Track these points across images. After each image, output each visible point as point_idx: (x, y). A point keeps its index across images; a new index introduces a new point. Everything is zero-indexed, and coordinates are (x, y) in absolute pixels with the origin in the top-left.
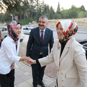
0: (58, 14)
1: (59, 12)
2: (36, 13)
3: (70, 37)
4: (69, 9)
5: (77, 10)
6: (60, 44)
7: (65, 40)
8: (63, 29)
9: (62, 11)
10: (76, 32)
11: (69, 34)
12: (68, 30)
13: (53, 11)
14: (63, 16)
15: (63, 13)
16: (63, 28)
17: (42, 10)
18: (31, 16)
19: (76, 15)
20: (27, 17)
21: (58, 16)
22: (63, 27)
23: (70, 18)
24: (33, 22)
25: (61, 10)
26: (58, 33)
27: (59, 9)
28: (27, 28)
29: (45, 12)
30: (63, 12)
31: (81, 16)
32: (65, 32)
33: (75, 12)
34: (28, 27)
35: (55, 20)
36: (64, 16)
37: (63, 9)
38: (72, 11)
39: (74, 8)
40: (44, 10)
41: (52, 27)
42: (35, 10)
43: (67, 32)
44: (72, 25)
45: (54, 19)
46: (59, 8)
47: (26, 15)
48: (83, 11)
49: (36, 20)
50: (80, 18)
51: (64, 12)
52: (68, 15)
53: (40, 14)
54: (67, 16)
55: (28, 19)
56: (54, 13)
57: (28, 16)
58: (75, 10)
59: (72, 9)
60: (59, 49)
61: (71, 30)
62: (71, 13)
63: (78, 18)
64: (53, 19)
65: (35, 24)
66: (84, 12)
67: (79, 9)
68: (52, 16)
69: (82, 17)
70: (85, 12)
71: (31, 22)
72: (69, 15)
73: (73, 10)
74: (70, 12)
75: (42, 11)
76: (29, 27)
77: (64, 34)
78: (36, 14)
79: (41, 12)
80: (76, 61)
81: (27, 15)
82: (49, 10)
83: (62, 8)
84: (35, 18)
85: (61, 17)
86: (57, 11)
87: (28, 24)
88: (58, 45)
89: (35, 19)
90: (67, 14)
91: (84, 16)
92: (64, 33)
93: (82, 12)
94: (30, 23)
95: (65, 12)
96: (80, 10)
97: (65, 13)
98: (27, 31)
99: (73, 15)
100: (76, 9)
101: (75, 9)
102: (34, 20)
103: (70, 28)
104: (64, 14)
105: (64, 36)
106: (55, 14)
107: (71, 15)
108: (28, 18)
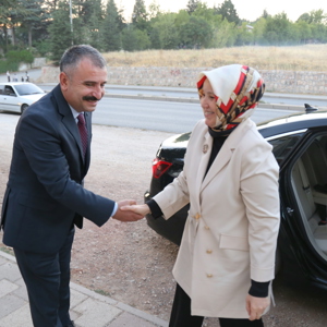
0: (138, 31)
1: (140, 23)
2: (49, 23)
3: (241, 117)
4: (181, 11)
5: (209, 18)
6: (208, 136)
7: (225, 127)
8: (216, 98)
9: (152, 19)
10: (257, 100)
11: (237, 110)
12: (234, 97)
13: (119, 19)
14: (157, 37)
15: (155, 25)
16: (218, 95)
17: (74, 12)
18: (25, 34)
19: (205, 35)
20: (10, 42)
21: (138, 38)
22: (218, 92)
23: (183, 47)
24: (38, 61)
25: (150, 15)
26: (204, 107)
27: (143, 10)
28: (10, 87)
29: (85, 21)
30: (157, 23)
31: (225, 41)
32: (226, 104)
33: (203, 24)
34: (12, 84)
35: (128, 53)
36: (161, 38)
37: (155, 13)
38: (191, 20)
39: (196, 7)
40: (80, 14)
41: (115, 80)
42: (42, 11)
43: (231, 103)
44: (244, 81)
45: (122, 52)
46: (139, 8)
47: (6, 32)
48: (230, 20)
49: (51, 54)
50: (220, 46)
51: (162, 23)
52: (177, 33)
53: (64, 29)
54: (173, 40)
55: (16, 48)
56: (122, 25)
57: (16, 36)
58: (203, 18)
59: (190, 13)
60: (205, 152)
61: (241, 96)
62: (186, 27)
63: (214, 47)
64: (116, 49)
65: (47, 68)
66: (233, 24)
67: (216, 11)
68: (115, 36)
69: (228, 45)
70: (238, 27)
71: (30, 61)
72: (182, 34)
73: (193, 15)
74: (184, 23)
75: (73, 16)
76: (20, 83)
77: (222, 111)
78: (49, 30)
79: (69, 19)
80: (245, 190)
81: (10, 33)
82: (100, 14)
83: (152, 7)
84: (44, 44)
85: (150, 43)
86: (134, 20)
87: (15, 70)
88: (204, 138)
89: (43, 50)
90: (173, 31)
91: (233, 41)
92: (222, 109)
93: (228, 25)
94: (23, 67)
95: (165, 22)
96: (221, 16)
97: (164, 26)
98: (9, 99)
99: (197, 35)
100: (206, 12)
101: (202, 14)
102: (43, 55)
103: (238, 91)
104: (163, 32)
105: (223, 116)
106: (124, 30)
107: (189, 36)
108: (13, 43)
